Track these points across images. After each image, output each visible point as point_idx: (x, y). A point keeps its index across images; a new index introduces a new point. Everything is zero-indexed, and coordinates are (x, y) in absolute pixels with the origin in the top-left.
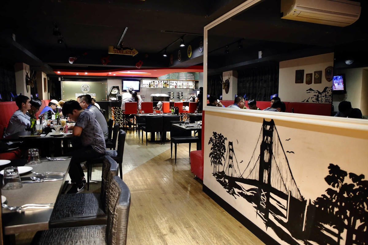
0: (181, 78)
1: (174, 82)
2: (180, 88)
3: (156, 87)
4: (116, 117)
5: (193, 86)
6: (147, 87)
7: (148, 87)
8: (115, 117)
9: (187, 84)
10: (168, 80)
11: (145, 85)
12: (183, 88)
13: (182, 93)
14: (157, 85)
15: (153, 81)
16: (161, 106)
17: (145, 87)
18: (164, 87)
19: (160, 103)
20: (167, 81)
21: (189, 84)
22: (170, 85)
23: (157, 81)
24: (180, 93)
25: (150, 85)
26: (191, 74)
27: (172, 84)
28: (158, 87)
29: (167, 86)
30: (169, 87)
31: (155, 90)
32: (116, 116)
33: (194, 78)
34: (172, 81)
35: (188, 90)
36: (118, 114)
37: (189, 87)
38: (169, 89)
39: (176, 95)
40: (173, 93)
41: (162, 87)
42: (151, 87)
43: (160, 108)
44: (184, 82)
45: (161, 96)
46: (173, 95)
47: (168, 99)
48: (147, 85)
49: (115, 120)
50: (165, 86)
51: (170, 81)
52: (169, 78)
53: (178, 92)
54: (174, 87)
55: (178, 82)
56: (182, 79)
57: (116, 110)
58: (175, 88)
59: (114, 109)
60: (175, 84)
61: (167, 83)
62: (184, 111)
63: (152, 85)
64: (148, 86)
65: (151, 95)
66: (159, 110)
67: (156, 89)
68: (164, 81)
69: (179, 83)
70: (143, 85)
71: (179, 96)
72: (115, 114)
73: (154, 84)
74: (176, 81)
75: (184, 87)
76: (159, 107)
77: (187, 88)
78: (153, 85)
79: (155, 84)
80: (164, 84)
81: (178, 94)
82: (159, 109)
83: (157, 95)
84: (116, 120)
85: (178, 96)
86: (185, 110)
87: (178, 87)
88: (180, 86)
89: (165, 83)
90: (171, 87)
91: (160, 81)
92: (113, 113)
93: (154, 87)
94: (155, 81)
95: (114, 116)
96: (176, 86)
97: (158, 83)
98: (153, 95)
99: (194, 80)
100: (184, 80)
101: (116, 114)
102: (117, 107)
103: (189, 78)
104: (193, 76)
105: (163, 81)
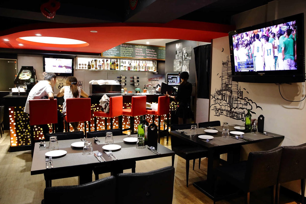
0: (137, 55)
1: (127, 61)
2: (135, 70)
3: (98, 69)
4: (19, 126)
5: (154, 68)
6: (84, 68)
7: (87, 68)
8: (16, 126)
9: (145, 64)
10: (117, 59)
11: (81, 66)
12: (139, 71)
13: (138, 78)
14: (100, 66)
15: (94, 59)
16: (107, 103)
17: (81, 68)
18: (111, 69)
19: (105, 98)
20: (115, 60)
21: (148, 65)
22: (120, 66)
23: (101, 60)
24: (135, 77)
25: (89, 65)
26: (153, 50)
27: (124, 65)
28: (102, 69)
29: (116, 68)
30: (119, 69)
31: (98, 74)
32: (20, 124)
33: (156, 56)
34: (124, 61)
35: (147, 73)
36: (22, 120)
37: (148, 69)
38: (119, 71)
39: (129, 81)
40: (124, 77)
41: (109, 69)
42: (91, 69)
43: (105, 108)
44: (141, 62)
45: (107, 84)
46: (124, 81)
47: (117, 88)
48: (84, 66)
49: (18, 131)
50: (113, 67)
51: (121, 60)
52: (119, 54)
53: (131, 77)
54: (127, 70)
55: (133, 61)
56: (139, 58)
57: (18, 112)
58: (129, 70)
59: (15, 110)
60: (127, 65)
61: (116, 63)
62: (148, 110)
63: (93, 66)
64: (87, 66)
65: (90, 82)
66: (103, 111)
67: (99, 72)
68: (112, 60)
69: (134, 64)
70: (78, 66)
71: (134, 82)
72: (16, 121)
73: (96, 64)
74: (129, 61)
75: (141, 70)
76: (103, 107)
77: (145, 71)
78: (95, 66)
79: (98, 65)
80: (111, 64)
81: (132, 79)
82: (102, 109)
83: (101, 82)
84: (20, 132)
85: (132, 83)
86: (151, 109)
87: (133, 69)
88: (135, 67)
89: (113, 63)
90: (122, 69)
91: (105, 60)
92: (11, 119)
93: (96, 68)
94: (98, 60)
95: (15, 124)
96: (129, 68)
97: (103, 62)
98: (93, 82)
99: (156, 58)
100: (142, 58)
101: (20, 120)
102: (20, 107)
103: (149, 56)
104: (155, 53)
105: (109, 60)
